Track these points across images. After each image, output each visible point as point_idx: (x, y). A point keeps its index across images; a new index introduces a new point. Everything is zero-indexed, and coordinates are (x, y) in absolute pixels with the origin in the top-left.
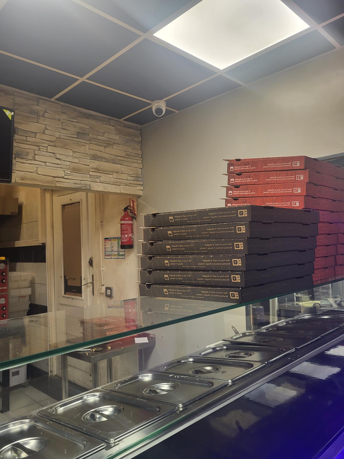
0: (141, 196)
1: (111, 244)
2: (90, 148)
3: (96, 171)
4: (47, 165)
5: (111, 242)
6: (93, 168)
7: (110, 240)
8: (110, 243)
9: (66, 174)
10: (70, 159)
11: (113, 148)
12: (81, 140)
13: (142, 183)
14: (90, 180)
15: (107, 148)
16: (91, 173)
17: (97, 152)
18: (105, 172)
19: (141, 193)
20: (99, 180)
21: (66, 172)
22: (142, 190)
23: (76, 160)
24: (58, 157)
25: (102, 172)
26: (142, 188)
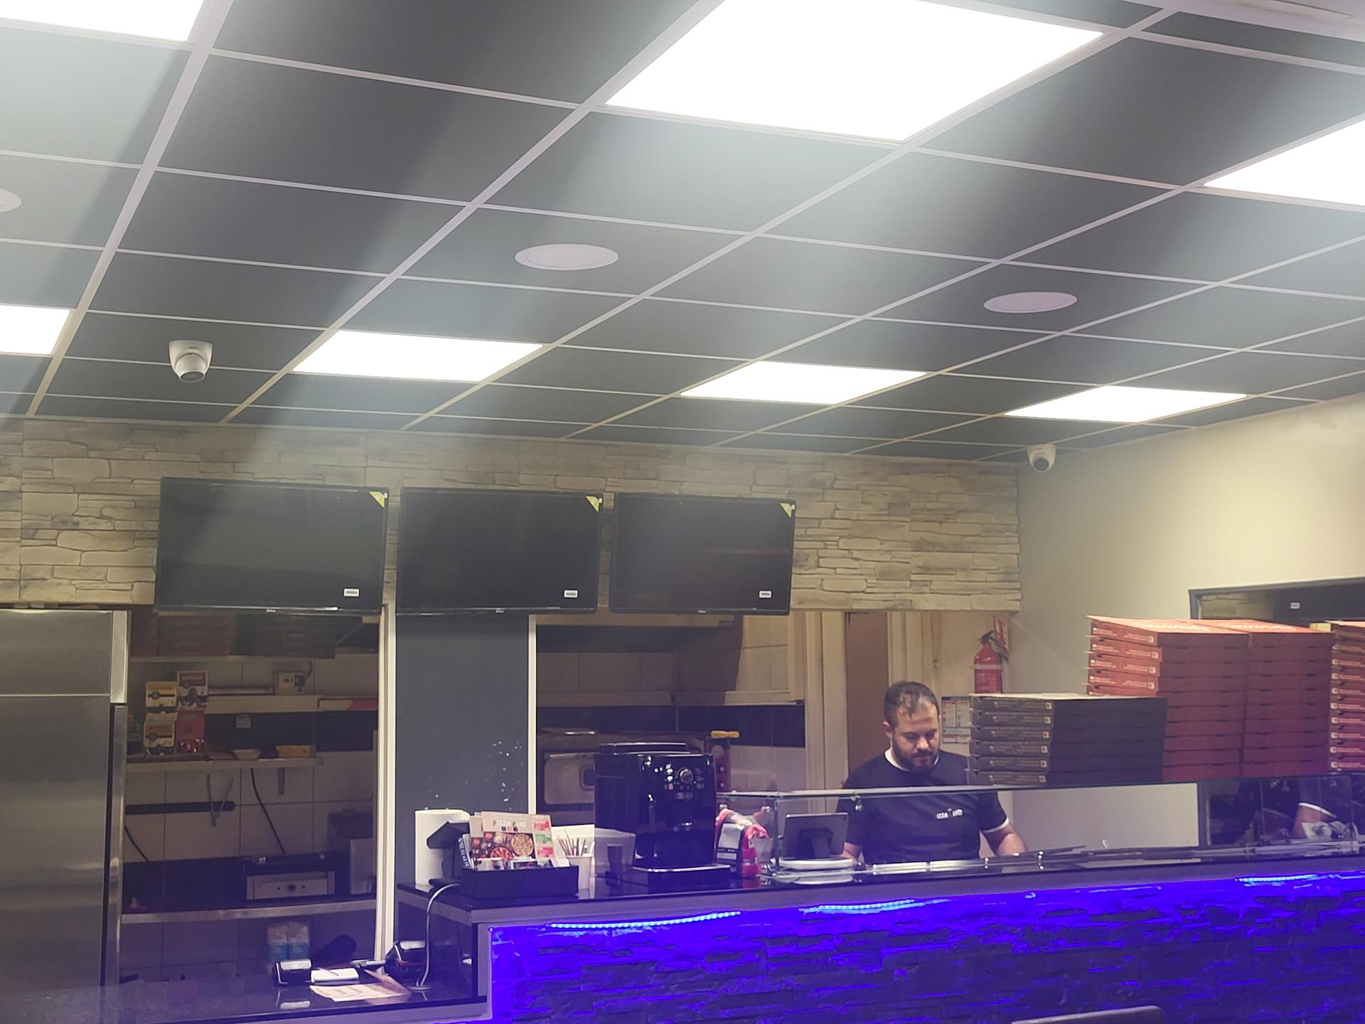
0: (1016, 612)
1: (956, 711)
2: (913, 529)
3: (923, 571)
4: (838, 572)
5: (956, 707)
6: (918, 567)
7: (953, 703)
8: (954, 709)
9: (869, 585)
10: (876, 556)
11: (956, 522)
12: (894, 518)
13: (1018, 585)
14: (911, 590)
15: (945, 525)
16: (913, 577)
17: (923, 535)
18: (939, 571)
19: (1016, 606)
20: (928, 588)
21: (868, 581)
22: (1019, 600)
23: (887, 557)
24: (855, 556)
25: (935, 572)
26: (1019, 596)
